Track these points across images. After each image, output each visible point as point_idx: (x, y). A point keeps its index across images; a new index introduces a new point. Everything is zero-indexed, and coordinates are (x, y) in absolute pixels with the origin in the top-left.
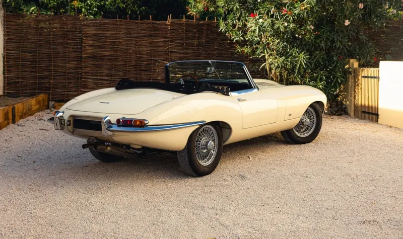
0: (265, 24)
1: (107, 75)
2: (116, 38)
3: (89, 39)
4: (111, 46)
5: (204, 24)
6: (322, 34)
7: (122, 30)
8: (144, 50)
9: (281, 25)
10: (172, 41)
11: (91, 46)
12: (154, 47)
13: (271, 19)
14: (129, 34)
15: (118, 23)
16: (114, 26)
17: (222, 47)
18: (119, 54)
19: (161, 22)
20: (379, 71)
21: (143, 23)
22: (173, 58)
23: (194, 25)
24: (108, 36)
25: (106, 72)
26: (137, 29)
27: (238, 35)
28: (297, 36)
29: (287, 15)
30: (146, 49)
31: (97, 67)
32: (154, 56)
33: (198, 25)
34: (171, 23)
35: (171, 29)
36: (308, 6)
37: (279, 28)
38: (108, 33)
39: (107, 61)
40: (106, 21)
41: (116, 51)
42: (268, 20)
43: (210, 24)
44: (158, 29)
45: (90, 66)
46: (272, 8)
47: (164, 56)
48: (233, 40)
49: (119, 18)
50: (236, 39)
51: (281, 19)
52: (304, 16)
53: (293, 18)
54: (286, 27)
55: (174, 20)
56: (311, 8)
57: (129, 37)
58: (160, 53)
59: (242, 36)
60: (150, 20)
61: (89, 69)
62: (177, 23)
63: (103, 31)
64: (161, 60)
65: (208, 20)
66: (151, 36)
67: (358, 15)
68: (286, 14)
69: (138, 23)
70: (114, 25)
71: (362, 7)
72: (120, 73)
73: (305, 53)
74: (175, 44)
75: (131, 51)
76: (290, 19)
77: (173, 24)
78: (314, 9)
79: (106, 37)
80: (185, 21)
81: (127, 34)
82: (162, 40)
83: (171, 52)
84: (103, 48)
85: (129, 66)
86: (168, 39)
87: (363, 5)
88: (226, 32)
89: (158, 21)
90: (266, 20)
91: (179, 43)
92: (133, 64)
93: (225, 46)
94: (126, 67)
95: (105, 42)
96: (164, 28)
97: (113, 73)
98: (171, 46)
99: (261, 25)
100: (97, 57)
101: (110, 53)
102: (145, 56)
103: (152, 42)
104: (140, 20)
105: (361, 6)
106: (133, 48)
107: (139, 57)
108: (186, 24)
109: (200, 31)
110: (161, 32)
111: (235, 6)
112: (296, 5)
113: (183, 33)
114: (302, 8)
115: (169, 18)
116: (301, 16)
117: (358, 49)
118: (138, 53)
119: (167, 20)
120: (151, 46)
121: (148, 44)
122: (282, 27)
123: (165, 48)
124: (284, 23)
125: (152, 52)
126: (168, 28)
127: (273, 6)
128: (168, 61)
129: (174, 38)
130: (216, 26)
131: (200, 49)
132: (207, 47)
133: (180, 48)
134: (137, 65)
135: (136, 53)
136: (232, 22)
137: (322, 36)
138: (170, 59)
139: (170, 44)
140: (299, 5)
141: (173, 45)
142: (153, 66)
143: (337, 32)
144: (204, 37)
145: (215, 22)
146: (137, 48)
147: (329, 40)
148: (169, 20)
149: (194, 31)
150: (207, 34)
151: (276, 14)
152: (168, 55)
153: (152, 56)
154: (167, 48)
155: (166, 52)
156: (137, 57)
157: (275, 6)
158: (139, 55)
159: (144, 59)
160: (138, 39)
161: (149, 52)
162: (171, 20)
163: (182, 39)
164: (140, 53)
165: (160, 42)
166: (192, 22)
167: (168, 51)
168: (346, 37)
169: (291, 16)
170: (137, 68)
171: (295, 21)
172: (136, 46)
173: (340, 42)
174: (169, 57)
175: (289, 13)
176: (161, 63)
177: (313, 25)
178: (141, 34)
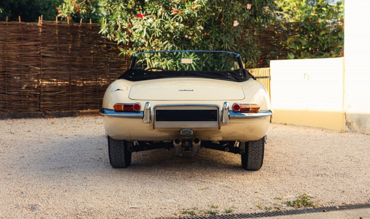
0: (153, 25)
5: (79, 27)
6: (210, 35)
8: (13, 54)
9: (171, 25)
10: (44, 45)
12: (25, 51)
13: (160, 19)
17: (99, 51)
19: (31, 23)
20: (269, 70)
21: (11, 25)
22: (46, 64)
23: (67, 28)
26: (5, 31)
27: (122, 37)
28: (186, 36)
29: (177, 15)
30: (15, 54)
32: (24, 61)
33: (72, 27)
34: (42, 25)
35: (42, 32)
36: (199, 5)
37: (169, 28)
42: (156, 21)
43: (85, 27)
44: (28, 32)
46: (160, 8)
47: (35, 61)
48: (117, 42)
50: (121, 41)
51: (171, 19)
52: (195, 16)
53: (183, 18)
54: (175, 28)
55: (46, 22)
56: (202, 8)
58: (31, 58)
59: (127, 38)
60: (18, 21)
62: (49, 25)
64: (32, 65)
65: (82, 22)
66: (20, 39)
67: (246, 15)
68: (176, 14)
69: (5, 24)
71: (250, 8)
73: (194, 55)
74: (47, 48)
76: (180, 19)
77: (45, 27)
78: (205, 9)
80: (58, 23)
82: (32, 43)
83: (43, 57)
88: (107, 34)
89: (30, 21)
90: (154, 21)
91: (51, 47)
93: (101, 50)
96: (34, 31)
98: (43, 50)
99: (148, 26)
102: (13, 61)
103: (22, 45)
104: (9, 21)
105: (249, 6)
107: (8, 62)
108: (58, 26)
109: (75, 34)
110: (32, 35)
111: (119, 6)
112: (186, 5)
113: (56, 36)
114: (193, 8)
115: (40, 19)
116: (191, 16)
117: (245, 50)
118: (7, 58)
119: (38, 22)
120: (21, 50)
121: (17, 48)
122: (172, 27)
123: (37, 53)
124: (175, 23)
125: (22, 57)
126: (39, 30)
127: (161, 6)
128: (40, 67)
129: (46, 42)
130: (92, 29)
131: (75, 53)
132: (82, 51)
133: (53, 52)
134: (5, 72)
135: (4, 58)
136: (115, 23)
137: (211, 37)
138: (41, 65)
139: (41, 48)
140: (189, 5)
141: (45, 49)
142: (23, 72)
143: (225, 33)
144: (79, 41)
145: (90, 25)
146: (5, 52)
147: (217, 41)
148: (40, 22)
149: (68, 35)
150: (82, 38)
151: (164, 14)
152: (40, 60)
153: (22, 61)
154: (39, 52)
155: (38, 56)
156: (5, 62)
157: (163, 7)
158: (7, 60)
159: (13, 65)
160: (6, 42)
161: (18, 56)
162: (42, 22)
163: (55, 43)
164: (9, 58)
165: (31, 45)
166: (65, 25)
167: (39, 56)
168: (233, 39)
169: (182, 16)
170: (5, 74)
171: (185, 22)
172: (4, 49)
173: (228, 43)
174: (42, 63)
175: (180, 12)
176: (32, 69)
177: (202, 26)
178: (9, 36)
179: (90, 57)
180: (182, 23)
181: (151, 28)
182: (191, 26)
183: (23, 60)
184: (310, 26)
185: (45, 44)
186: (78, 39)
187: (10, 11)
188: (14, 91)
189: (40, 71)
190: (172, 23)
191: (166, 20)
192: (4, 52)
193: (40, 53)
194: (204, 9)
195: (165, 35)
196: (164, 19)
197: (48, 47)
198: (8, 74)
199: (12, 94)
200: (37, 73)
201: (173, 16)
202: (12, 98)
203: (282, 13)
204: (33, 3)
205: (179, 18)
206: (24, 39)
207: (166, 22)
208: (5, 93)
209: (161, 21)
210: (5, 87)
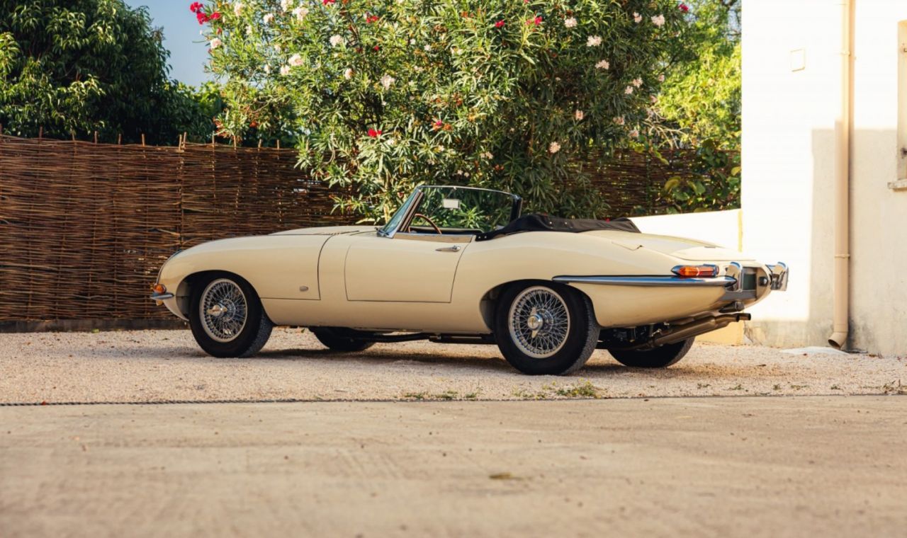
0: (397, 150)
1: (49, 261)
2: (70, 181)
3: (14, 181)
4: (58, 198)
5: (255, 155)
6: (506, 170)
7: (83, 164)
8: (130, 206)
9: (429, 150)
10: (188, 189)
11: (18, 196)
12: (151, 201)
13: (410, 140)
14: (99, 173)
15: (76, 149)
16: (67, 156)
17: (294, 203)
18: (75, 214)
19: (165, 147)
21: (127, 150)
22: (191, 226)
23: (233, 157)
24: (52, 175)
25: (48, 253)
26: (115, 163)
27: (338, 173)
28: (460, 172)
29: (442, 132)
30: (133, 205)
31: (27, 242)
32: (149, 220)
33: (241, 155)
34: (186, 151)
35: (185, 165)
36: (482, 114)
37: (426, 157)
38: (54, 169)
39: (49, 230)
40: (49, 143)
41: (68, 208)
42: (403, 142)
43: (268, 154)
44: (158, 164)
45: (12, 239)
46: (410, 118)
47: (171, 220)
48: (327, 183)
49: (76, 139)
50: (335, 181)
51: (430, 138)
52: (474, 133)
53: (453, 137)
54: (439, 156)
55: (193, 144)
56: (487, 118)
57: (98, 179)
58: (163, 214)
59: (348, 175)
60: (141, 143)
61: (11, 246)
62: (198, 152)
63: (43, 164)
64: (165, 229)
65: (262, 145)
66: (143, 178)
67: (575, 132)
68: (439, 130)
69: (116, 149)
70: (65, 153)
71: (581, 118)
72: (78, 256)
73: (476, 211)
74: (194, 196)
75: (101, 209)
76: (447, 140)
77: (191, 154)
78: (495, 120)
79: (50, 177)
80: (216, 148)
81: (93, 173)
82: (166, 186)
83: (187, 212)
84: (44, 202)
85: (97, 242)
86: (179, 185)
87: (582, 113)
88: (309, 168)
89: (160, 145)
90: (399, 142)
91: (202, 193)
92: (104, 238)
94: (92, 242)
95: (47, 188)
96: (170, 162)
97: (63, 255)
98: (187, 200)
99: (388, 153)
100: (28, 219)
101: (57, 213)
102: (130, 220)
103: (146, 190)
104: (122, 143)
105: (579, 115)
106: (105, 203)
107: (118, 221)
108: (216, 153)
109: (247, 169)
110: (165, 170)
111: (333, 114)
112: (459, 113)
113: (211, 173)
114: (470, 118)
115: (182, 140)
116: (468, 133)
117: (575, 201)
118: (117, 213)
119: (177, 145)
120: (145, 198)
121: (137, 195)
122: (432, 155)
123: (174, 204)
124: (437, 147)
125: (146, 212)
126: (179, 162)
127: (412, 115)
128: (179, 232)
129: (192, 183)
130: (280, 159)
131: (247, 206)
132: (261, 202)
133: (205, 203)
134: (114, 240)
135: (113, 213)
136: (324, 148)
137: (507, 174)
138: (183, 227)
139: (183, 194)
140: (464, 113)
141: (190, 198)
142: (148, 241)
143: (535, 166)
144: (254, 182)
145: (277, 151)
146: (114, 202)
147: (520, 181)
148: (182, 145)
149: (234, 169)
150: (261, 176)
151: (419, 129)
152: (180, 219)
153: (145, 220)
154: (178, 203)
155: (176, 211)
156: (114, 221)
157: (416, 115)
158: (118, 217)
159: (128, 227)
160: (117, 183)
161: (139, 210)
162: (186, 144)
163: (208, 185)
164: (122, 214)
165: (164, 190)
166: (229, 150)
167: (179, 210)
168: (551, 178)
169: (450, 134)
170: (114, 245)
171: (456, 144)
172: (113, 197)
173: (541, 186)
174: (183, 223)
175: (447, 126)
176: (164, 236)
177: (491, 152)
178: (121, 172)
179: (276, 214)
180: (451, 146)
181: (393, 157)
182: (469, 153)
183: (147, 217)
184: (713, 158)
185: (191, 188)
186: (253, 179)
187: (119, 125)
188: (130, 278)
189: (180, 239)
190: (432, 146)
191: (420, 142)
192: (112, 201)
193: (180, 205)
194: (492, 121)
195: (422, 168)
196: (416, 138)
197: (196, 193)
198: (118, 245)
199: (126, 284)
200: (175, 242)
201: (434, 133)
202: (127, 290)
203: (678, 131)
204: (162, 109)
205: (446, 137)
206: (152, 178)
207: (422, 144)
208: (113, 282)
209: (412, 143)
210: (113, 270)
